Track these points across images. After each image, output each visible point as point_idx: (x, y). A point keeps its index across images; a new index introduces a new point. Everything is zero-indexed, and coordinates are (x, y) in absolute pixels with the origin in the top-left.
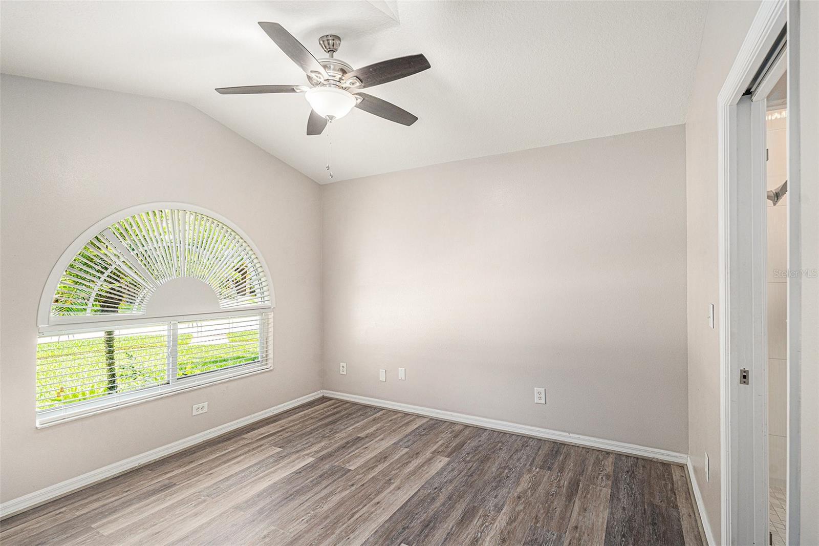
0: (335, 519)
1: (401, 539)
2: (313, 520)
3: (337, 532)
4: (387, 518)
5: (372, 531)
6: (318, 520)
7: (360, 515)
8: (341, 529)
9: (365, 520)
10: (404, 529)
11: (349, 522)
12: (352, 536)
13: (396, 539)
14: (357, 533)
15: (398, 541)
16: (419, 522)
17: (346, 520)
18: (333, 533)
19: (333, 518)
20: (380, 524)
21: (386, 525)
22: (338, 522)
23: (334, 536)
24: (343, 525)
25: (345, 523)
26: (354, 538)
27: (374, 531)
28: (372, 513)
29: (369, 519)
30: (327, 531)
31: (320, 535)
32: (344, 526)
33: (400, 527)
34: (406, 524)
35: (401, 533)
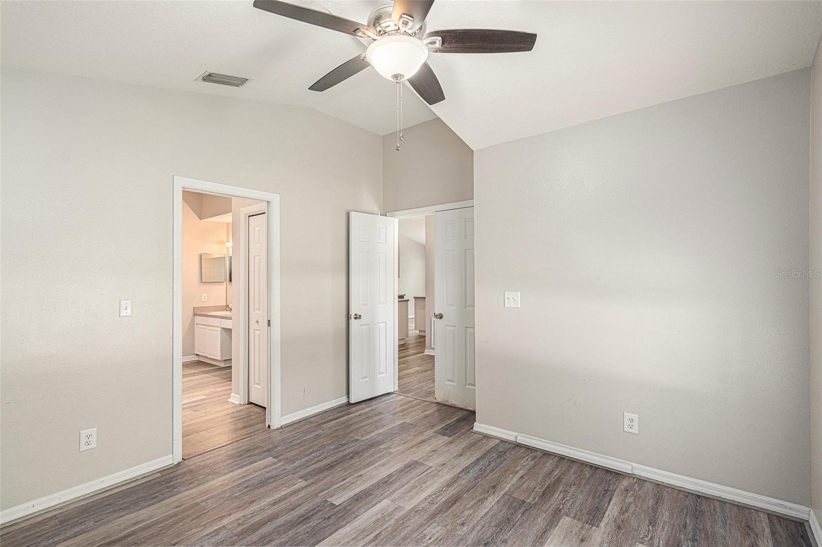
0: (396, 536)
1: (337, 509)
2: (419, 537)
3: (393, 521)
4: (340, 530)
5: (359, 519)
6: (413, 536)
7: (368, 537)
8: (389, 523)
9: (363, 531)
10: (329, 518)
11: (380, 530)
12: (379, 516)
13: (341, 510)
14: (374, 519)
15: (339, 508)
16: (310, 523)
17: (383, 533)
18: (397, 520)
19: (397, 537)
20: (350, 524)
21: (344, 523)
22: (392, 532)
23: (396, 517)
24: (387, 528)
25: (385, 529)
26: (378, 514)
27: (358, 518)
28: (354, 539)
29: (359, 532)
30: (403, 523)
31: (409, 520)
32: (386, 526)
33: (332, 521)
34: (325, 523)
35: (334, 514)
